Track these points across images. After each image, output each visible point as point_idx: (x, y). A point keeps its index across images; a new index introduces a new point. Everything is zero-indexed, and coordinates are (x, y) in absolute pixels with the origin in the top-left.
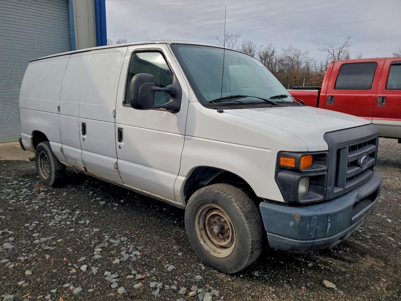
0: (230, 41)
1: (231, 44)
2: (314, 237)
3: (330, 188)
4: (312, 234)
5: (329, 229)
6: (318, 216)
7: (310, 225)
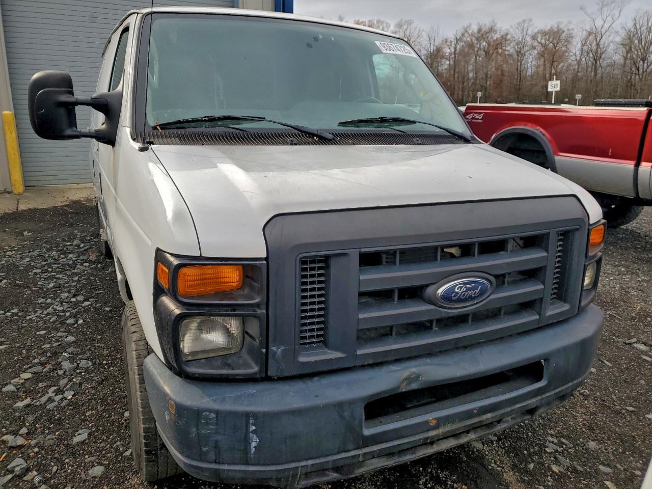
0: (609, 12)
1: (609, 18)
2: (214, 457)
3: (280, 350)
4: (208, 452)
5: (255, 447)
6: (217, 412)
7: (198, 430)
